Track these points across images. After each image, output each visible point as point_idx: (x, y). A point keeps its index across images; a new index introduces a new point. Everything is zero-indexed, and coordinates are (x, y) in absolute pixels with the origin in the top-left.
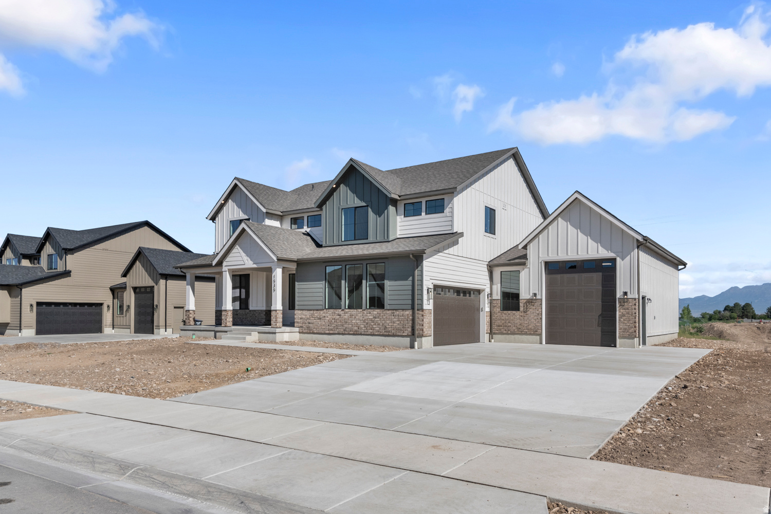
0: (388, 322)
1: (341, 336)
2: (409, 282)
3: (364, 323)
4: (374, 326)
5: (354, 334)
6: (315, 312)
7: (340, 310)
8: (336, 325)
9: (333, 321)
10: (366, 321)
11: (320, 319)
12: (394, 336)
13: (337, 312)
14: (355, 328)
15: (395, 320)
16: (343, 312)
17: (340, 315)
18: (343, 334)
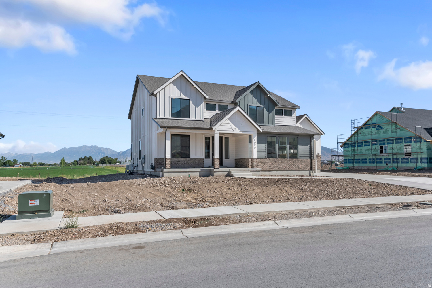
0: (299, 164)
1: (276, 172)
2: (308, 147)
3: (289, 165)
4: (293, 166)
5: (283, 171)
6: (261, 160)
7: (276, 159)
8: (274, 167)
9: (272, 164)
10: (289, 164)
11: (264, 163)
12: (302, 170)
13: (274, 160)
14: (284, 168)
15: (303, 163)
16: (277, 160)
17: (276, 161)
18: (277, 171)
